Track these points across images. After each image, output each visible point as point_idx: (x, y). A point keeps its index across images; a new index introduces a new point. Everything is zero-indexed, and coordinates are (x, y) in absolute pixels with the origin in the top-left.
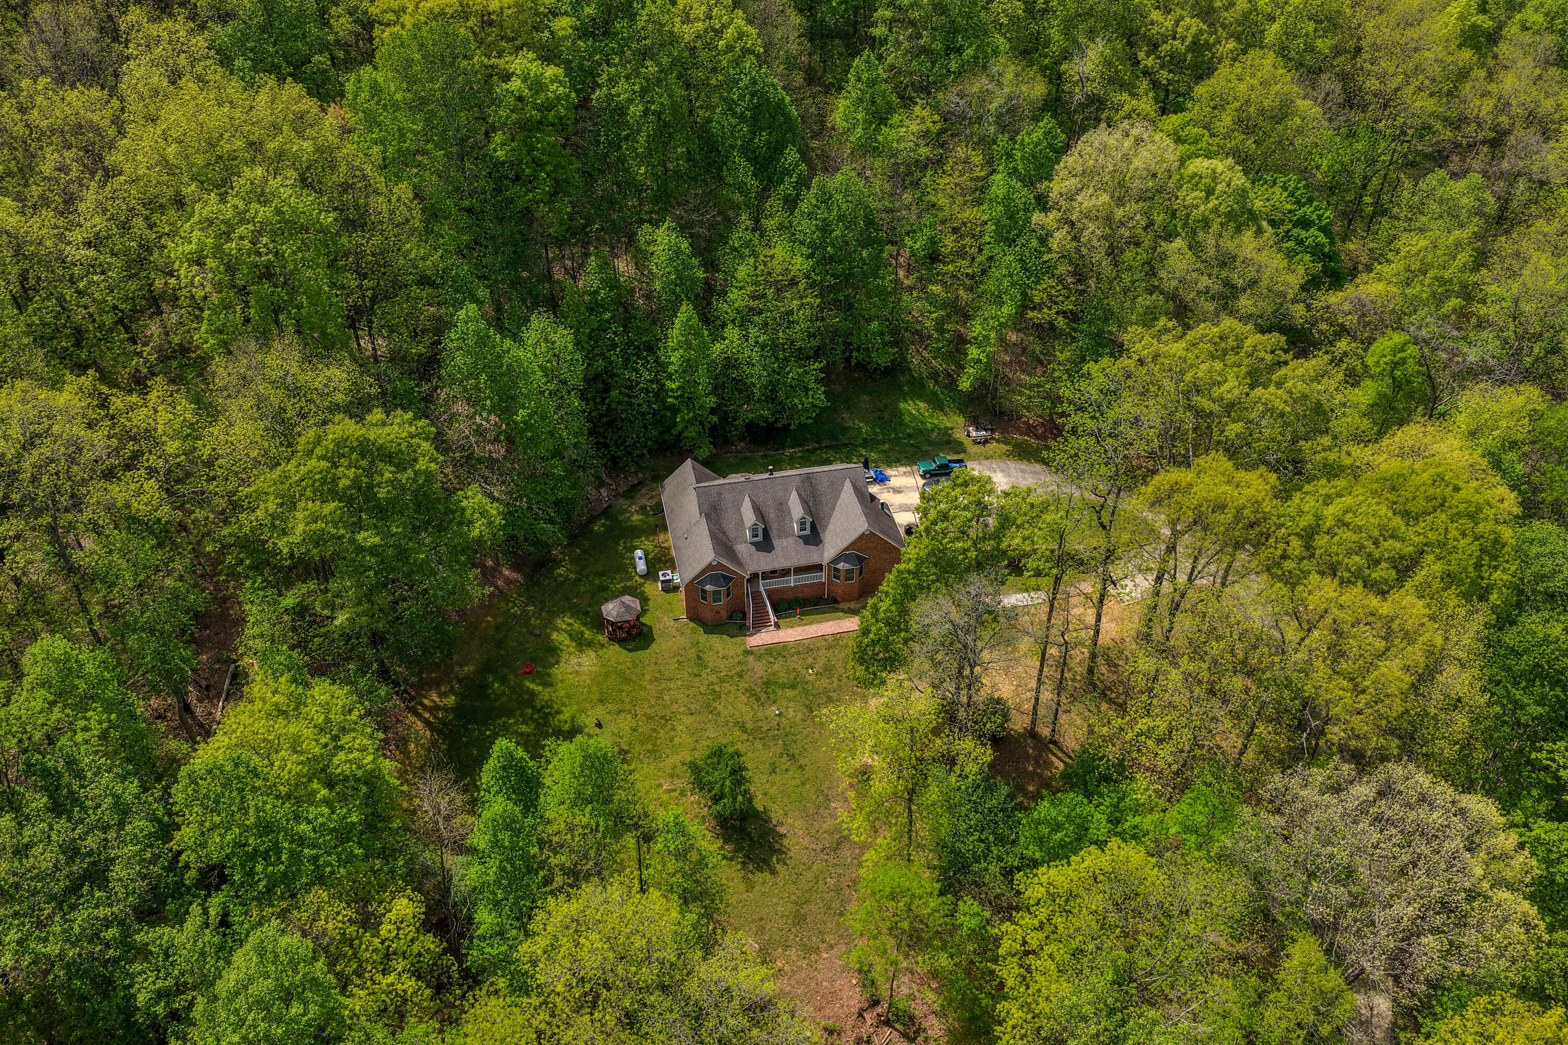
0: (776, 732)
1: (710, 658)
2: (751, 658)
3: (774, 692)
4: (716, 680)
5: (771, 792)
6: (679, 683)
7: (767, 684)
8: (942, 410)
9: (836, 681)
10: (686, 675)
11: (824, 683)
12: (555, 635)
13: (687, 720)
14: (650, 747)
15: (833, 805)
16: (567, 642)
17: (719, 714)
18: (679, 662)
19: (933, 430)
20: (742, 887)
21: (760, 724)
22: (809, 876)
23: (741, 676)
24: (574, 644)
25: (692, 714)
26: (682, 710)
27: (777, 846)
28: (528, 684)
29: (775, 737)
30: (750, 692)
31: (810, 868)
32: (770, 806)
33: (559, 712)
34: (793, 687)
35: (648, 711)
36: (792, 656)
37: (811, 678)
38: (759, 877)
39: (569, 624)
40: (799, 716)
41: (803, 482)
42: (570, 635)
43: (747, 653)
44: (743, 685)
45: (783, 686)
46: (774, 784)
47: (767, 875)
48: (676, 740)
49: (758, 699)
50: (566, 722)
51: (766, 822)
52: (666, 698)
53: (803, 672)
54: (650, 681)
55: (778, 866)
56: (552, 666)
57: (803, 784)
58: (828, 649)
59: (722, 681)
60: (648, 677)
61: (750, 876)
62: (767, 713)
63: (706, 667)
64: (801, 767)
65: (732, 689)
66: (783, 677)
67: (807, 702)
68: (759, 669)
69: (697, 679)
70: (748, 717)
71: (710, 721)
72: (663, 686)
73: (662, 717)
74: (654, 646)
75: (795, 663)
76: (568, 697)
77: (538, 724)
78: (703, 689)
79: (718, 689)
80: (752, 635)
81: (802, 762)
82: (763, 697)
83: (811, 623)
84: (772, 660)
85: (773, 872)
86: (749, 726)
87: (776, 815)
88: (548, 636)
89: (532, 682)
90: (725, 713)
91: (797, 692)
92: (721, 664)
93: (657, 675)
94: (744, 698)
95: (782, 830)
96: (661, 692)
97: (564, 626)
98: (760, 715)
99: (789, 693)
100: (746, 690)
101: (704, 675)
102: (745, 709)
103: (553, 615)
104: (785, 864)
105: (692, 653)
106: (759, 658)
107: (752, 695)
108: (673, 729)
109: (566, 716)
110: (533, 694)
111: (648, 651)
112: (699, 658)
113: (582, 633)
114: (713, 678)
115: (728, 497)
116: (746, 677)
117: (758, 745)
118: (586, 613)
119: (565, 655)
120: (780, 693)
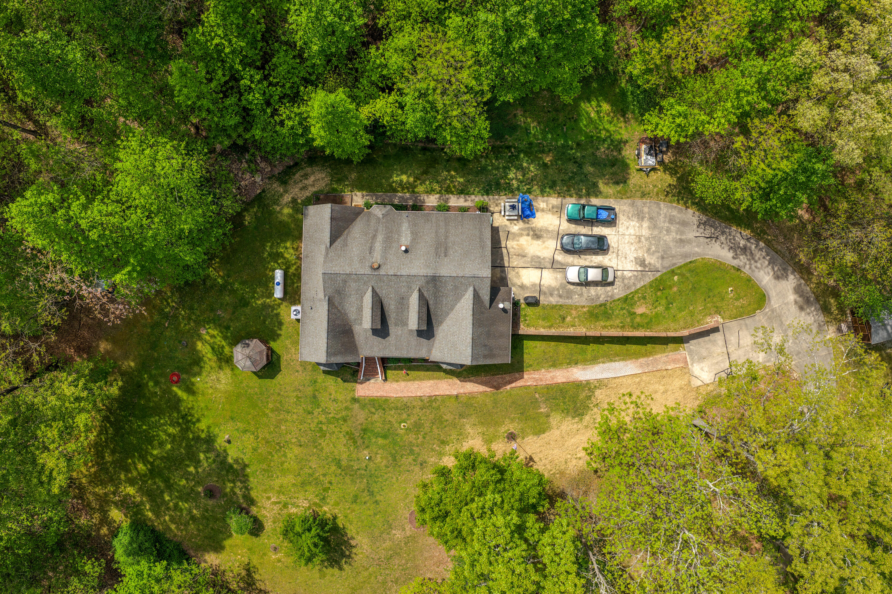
0: (363, 472)
1: (323, 398)
2: (356, 406)
3: (369, 437)
4: (324, 420)
5: (350, 516)
6: (295, 416)
7: (365, 430)
8: (623, 116)
9: (421, 437)
10: (301, 411)
11: (411, 437)
12: (199, 345)
13: (296, 450)
14: (265, 466)
15: (394, 532)
16: (209, 355)
17: (322, 450)
18: (298, 397)
19: (604, 140)
20: (317, 575)
21: (352, 463)
22: (366, 574)
23: (345, 420)
24: (215, 358)
25: (301, 446)
26: (294, 440)
27: (347, 553)
28: (175, 389)
29: (361, 477)
30: (350, 436)
31: (367, 569)
32: (348, 525)
33: (198, 420)
34: (385, 437)
35: (267, 436)
36: (391, 409)
37: (402, 432)
38: (330, 571)
39: (213, 336)
40: (384, 462)
41: (428, 283)
42: (213, 349)
43: (355, 400)
44: (345, 428)
45: (377, 435)
46: (353, 511)
47: (336, 571)
48: (286, 465)
49: (355, 442)
50: (203, 431)
51: (343, 536)
52: (283, 428)
53: (396, 425)
54: (272, 411)
55: (345, 566)
56: (195, 375)
57: (375, 514)
58: (421, 409)
59: (329, 422)
60: (271, 406)
61: (324, 569)
62: (361, 455)
63: (319, 406)
64: (377, 502)
65: (336, 430)
66: (378, 427)
67: (393, 452)
68: (361, 416)
69: (309, 417)
70: (344, 456)
71: (314, 454)
72: (282, 417)
73: (278, 444)
74: (279, 377)
75: (392, 416)
76: (207, 408)
77: (182, 429)
78: (313, 426)
79: (324, 428)
80: (361, 383)
81: (378, 498)
82: (360, 442)
83: (414, 379)
84: (373, 410)
85: (341, 569)
86: (344, 463)
87: (351, 531)
88: (194, 344)
89: (179, 387)
90: (327, 450)
91: (387, 442)
92: (332, 407)
93: (278, 405)
94: (344, 440)
95: (353, 543)
96: (280, 422)
97: (208, 338)
98: (354, 456)
99: (381, 441)
100: (347, 433)
101: (316, 414)
102: (343, 449)
103: (199, 323)
104: (350, 565)
105: (309, 391)
106: (363, 407)
107: (350, 438)
108: (285, 455)
109: (202, 425)
110: (179, 400)
111: (274, 381)
112: (315, 397)
113: (223, 347)
114: (322, 418)
115: (353, 285)
116: (349, 423)
117: (348, 480)
118: (228, 328)
119: (207, 367)
120: (374, 440)
